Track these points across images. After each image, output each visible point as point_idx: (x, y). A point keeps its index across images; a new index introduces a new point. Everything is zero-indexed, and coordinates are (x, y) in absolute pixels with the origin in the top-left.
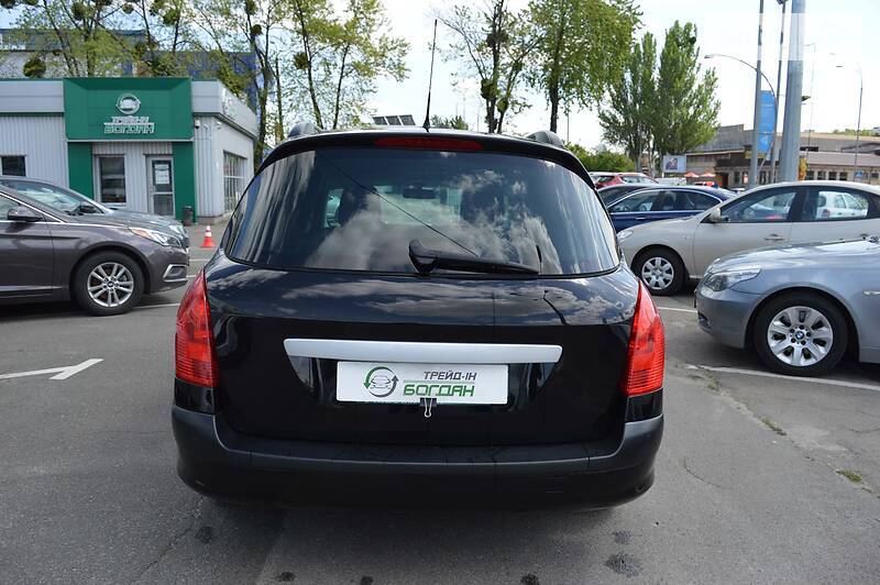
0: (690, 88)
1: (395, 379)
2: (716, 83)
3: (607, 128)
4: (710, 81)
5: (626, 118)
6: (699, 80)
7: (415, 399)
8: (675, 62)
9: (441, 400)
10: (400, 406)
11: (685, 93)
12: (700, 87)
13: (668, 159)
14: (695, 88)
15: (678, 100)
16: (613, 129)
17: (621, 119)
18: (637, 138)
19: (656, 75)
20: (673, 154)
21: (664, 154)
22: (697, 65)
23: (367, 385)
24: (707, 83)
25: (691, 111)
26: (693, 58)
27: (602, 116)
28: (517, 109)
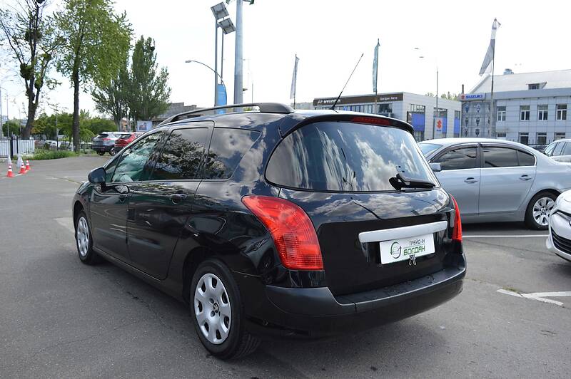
0: (152, 78)
1: (400, 248)
2: (168, 76)
3: (97, 102)
4: (165, 75)
5: (110, 96)
6: (158, 74)
7: (407, 257)
8: (142, 61)
9: (417, 255)
10: (403, 261)
11: (149, 81)
12: (158, 78)
13: (140, 123)
14: (155, 78)
15: (145, 85)
16: (102, 103)
17: (107, 96)
18: (118, 109)
19: (129, 69)
20: (143, 120)
21: (137, 120)
22: (155, 64)
23: (391, 253)
24: (163, 77)
25: (153, 93)
26: (153, 60)
27: (94, 94)
28: (51, 87)
